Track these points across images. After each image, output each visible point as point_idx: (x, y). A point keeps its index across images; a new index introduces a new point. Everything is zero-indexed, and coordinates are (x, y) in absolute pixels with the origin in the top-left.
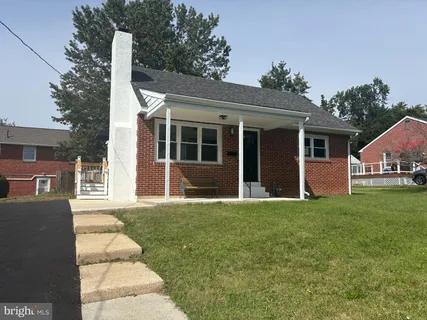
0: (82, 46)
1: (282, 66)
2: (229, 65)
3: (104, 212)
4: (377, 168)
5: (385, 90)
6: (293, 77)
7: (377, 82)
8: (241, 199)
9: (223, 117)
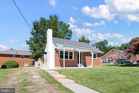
0: (34, 31)
1: (84, 37)
2: (72, 36)
3: (52, 70)
4: (106, 61)
5: (107, 43)
6: (87, 39)
7: (105, 40)
8: (80, 67)
9: (75, 49)
